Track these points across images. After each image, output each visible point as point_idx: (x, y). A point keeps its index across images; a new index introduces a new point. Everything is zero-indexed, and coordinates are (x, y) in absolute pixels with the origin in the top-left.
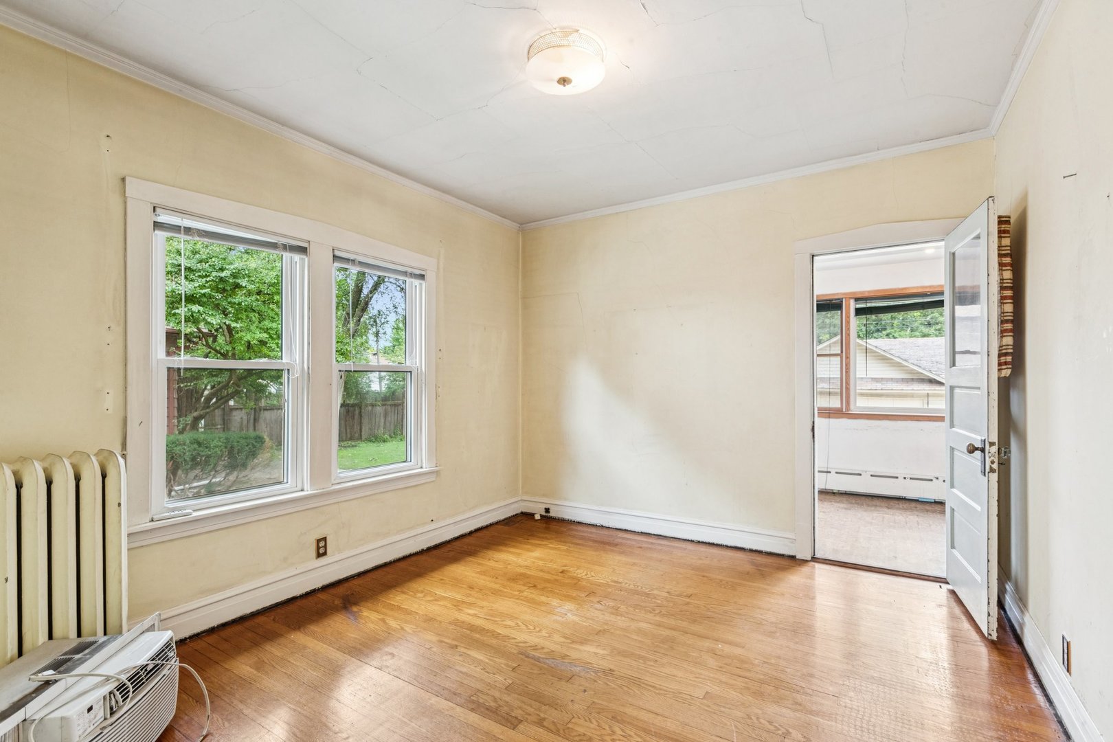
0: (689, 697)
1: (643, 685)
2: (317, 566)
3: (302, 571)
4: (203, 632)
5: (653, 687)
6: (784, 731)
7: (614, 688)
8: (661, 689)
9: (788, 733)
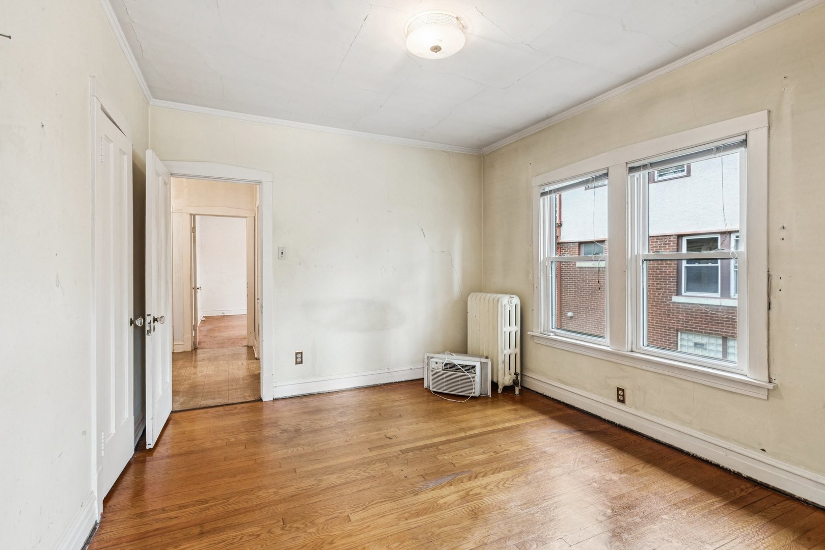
0: (356, 510)
1: (388, 499)
2: (615, 406)
3: (604, 402)
4: (556, 400)
5: (382, 502)
6: (286, 529)
7: (397, 487)
8: (376, 504)
9: (283, 529)
